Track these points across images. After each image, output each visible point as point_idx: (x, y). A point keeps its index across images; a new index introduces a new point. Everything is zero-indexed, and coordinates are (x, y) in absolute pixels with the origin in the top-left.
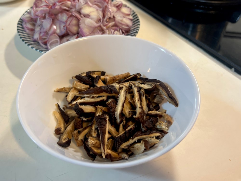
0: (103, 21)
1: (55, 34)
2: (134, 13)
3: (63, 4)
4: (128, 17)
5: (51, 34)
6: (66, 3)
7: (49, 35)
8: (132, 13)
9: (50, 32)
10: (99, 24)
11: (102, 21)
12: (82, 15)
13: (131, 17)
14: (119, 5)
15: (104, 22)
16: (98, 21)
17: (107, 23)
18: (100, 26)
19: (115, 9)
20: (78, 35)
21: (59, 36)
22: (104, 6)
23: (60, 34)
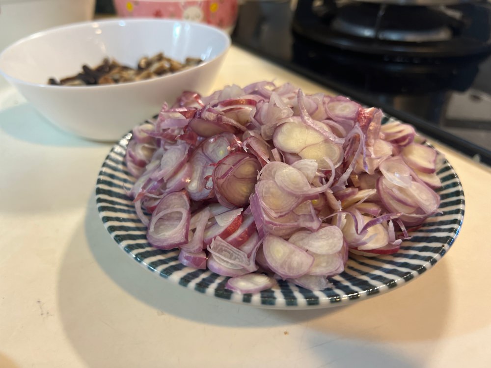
0: (336, 180)
1: (183, 194)
2: (448, 169)
3: (231, 109)
4: (427, 179)
5: (173, 192)
6: (240, 108)
7: (167, 190)
8: (440, 166)
9: (172, 185)
10: (319, 190)
11: (331, 179)
12: (275, 152)
13: (436, 181)
14: (404, 138)
15: (337, 185)
16: (321, 178)
17: (350, 190)
18: (323, 195)
19: (387, 149)
20: (246, 212)
21: (192, 201)
22: (351, 135)
23: (197, 197)
